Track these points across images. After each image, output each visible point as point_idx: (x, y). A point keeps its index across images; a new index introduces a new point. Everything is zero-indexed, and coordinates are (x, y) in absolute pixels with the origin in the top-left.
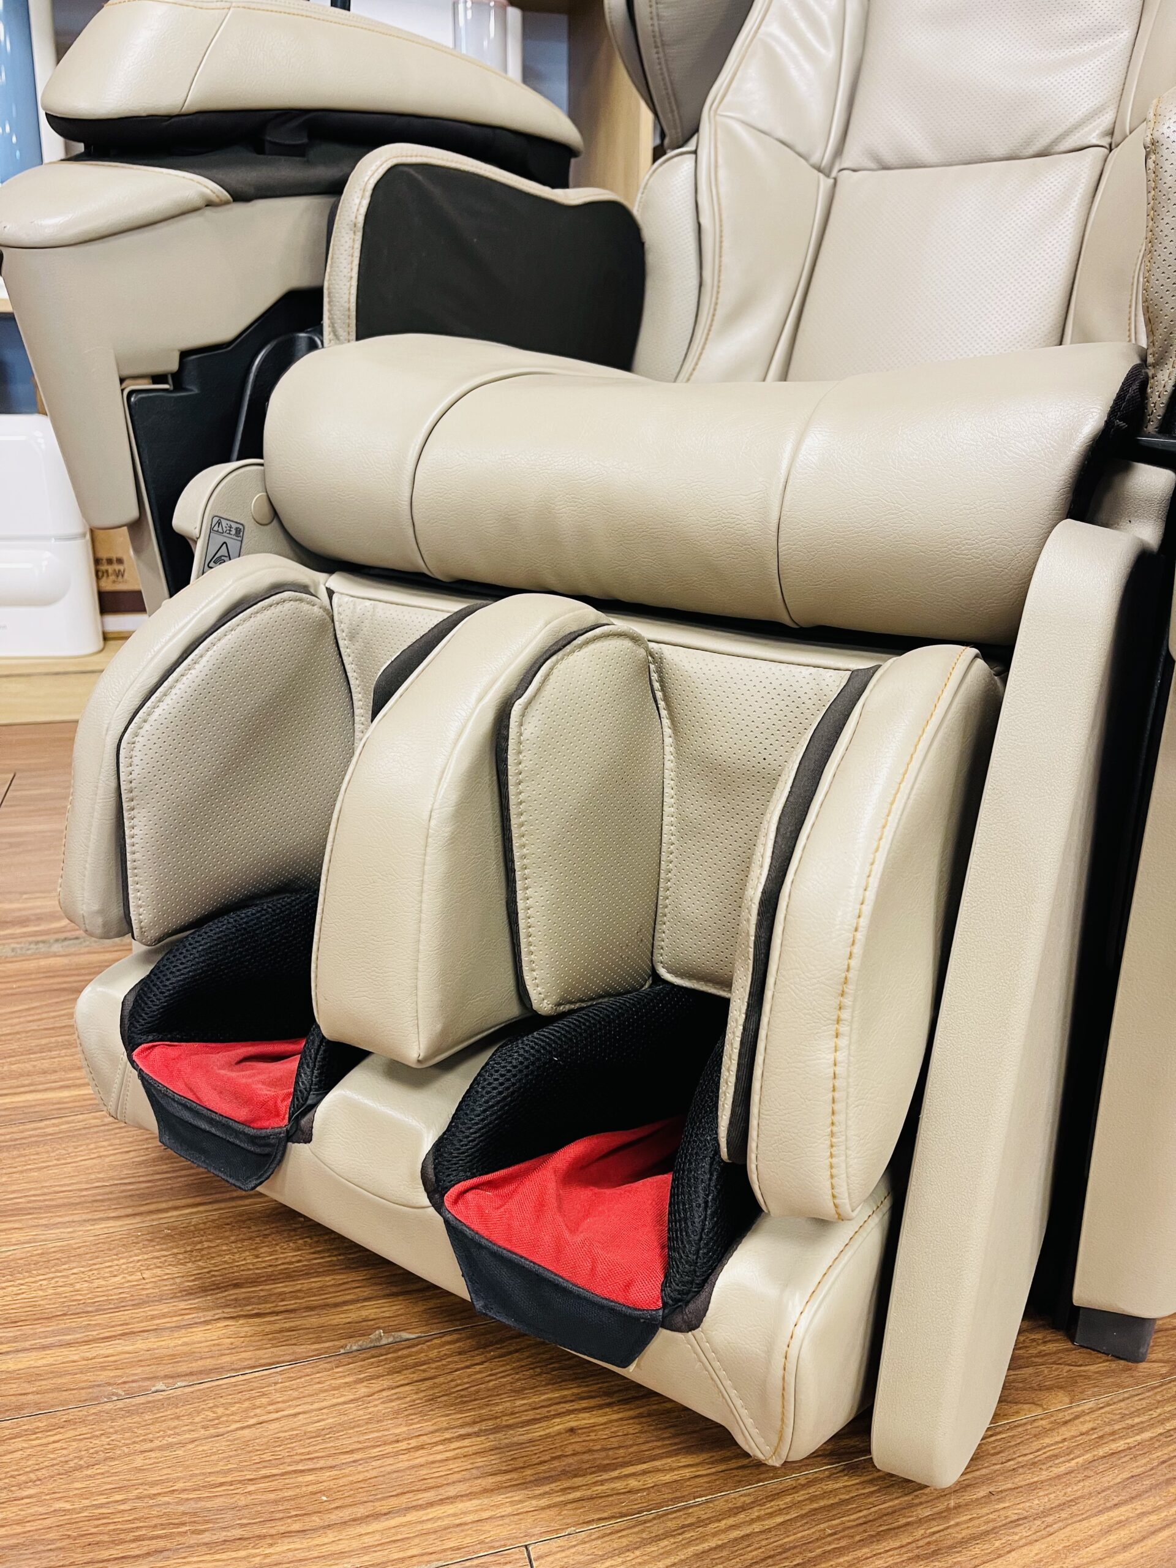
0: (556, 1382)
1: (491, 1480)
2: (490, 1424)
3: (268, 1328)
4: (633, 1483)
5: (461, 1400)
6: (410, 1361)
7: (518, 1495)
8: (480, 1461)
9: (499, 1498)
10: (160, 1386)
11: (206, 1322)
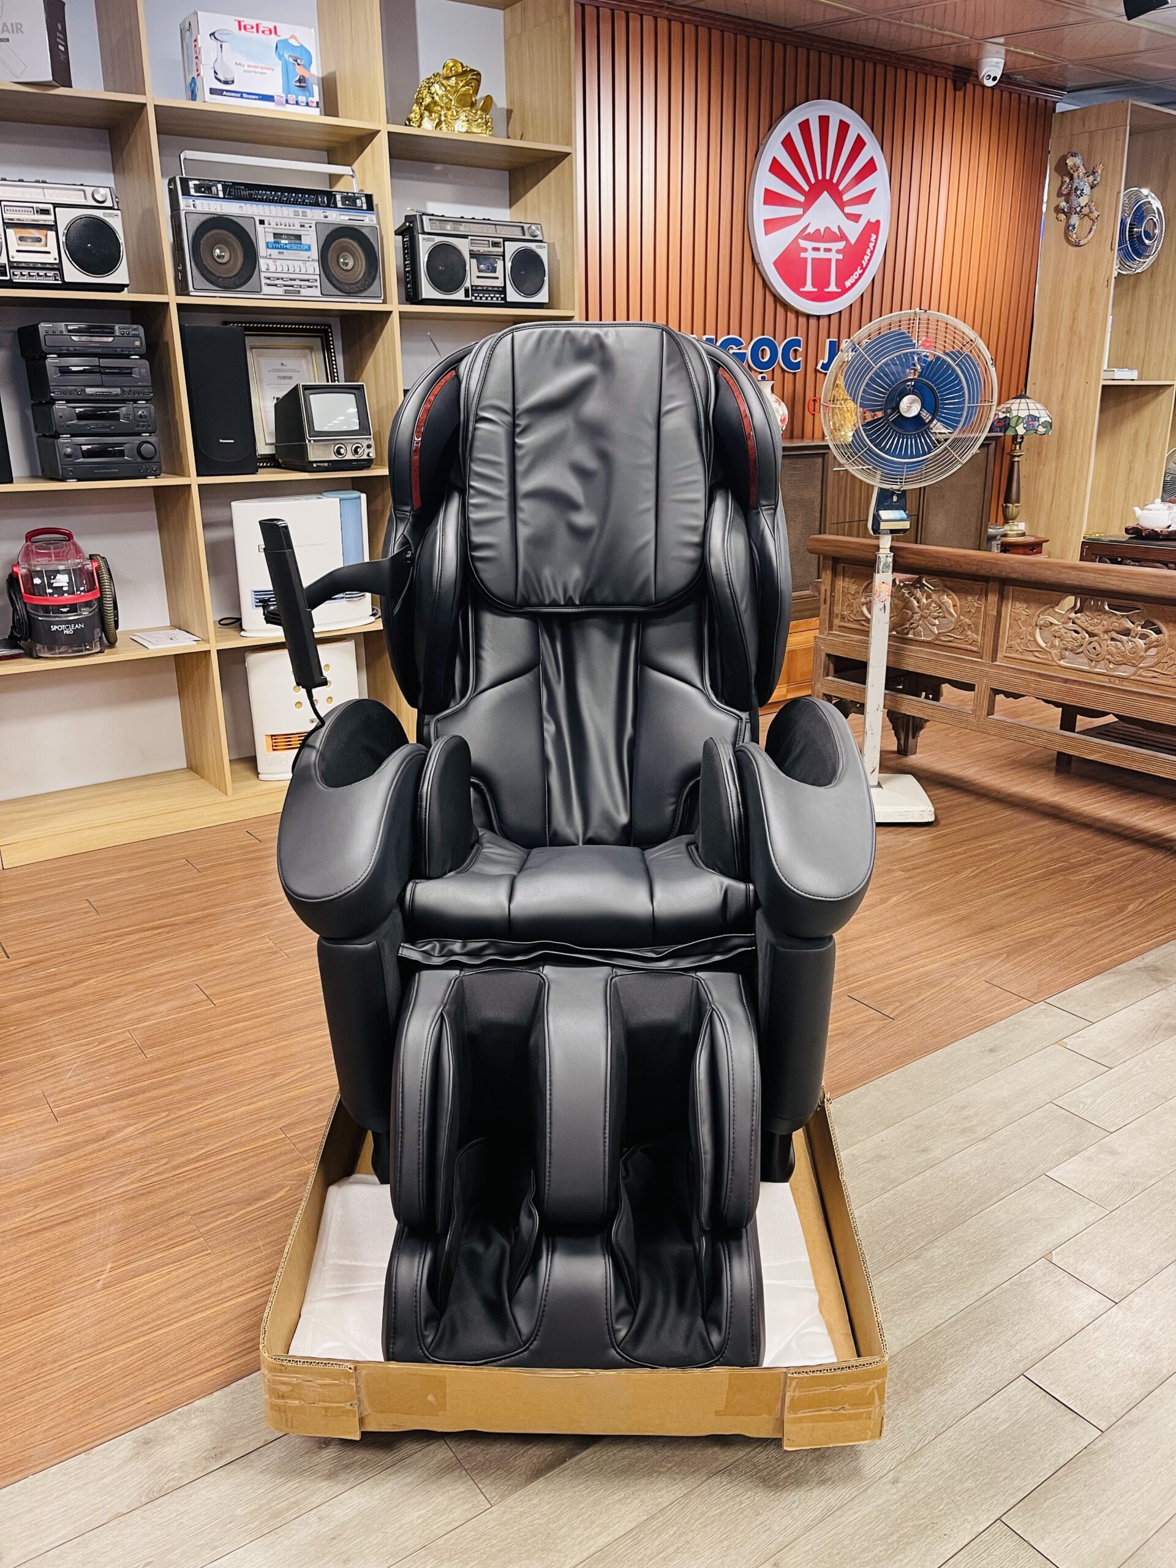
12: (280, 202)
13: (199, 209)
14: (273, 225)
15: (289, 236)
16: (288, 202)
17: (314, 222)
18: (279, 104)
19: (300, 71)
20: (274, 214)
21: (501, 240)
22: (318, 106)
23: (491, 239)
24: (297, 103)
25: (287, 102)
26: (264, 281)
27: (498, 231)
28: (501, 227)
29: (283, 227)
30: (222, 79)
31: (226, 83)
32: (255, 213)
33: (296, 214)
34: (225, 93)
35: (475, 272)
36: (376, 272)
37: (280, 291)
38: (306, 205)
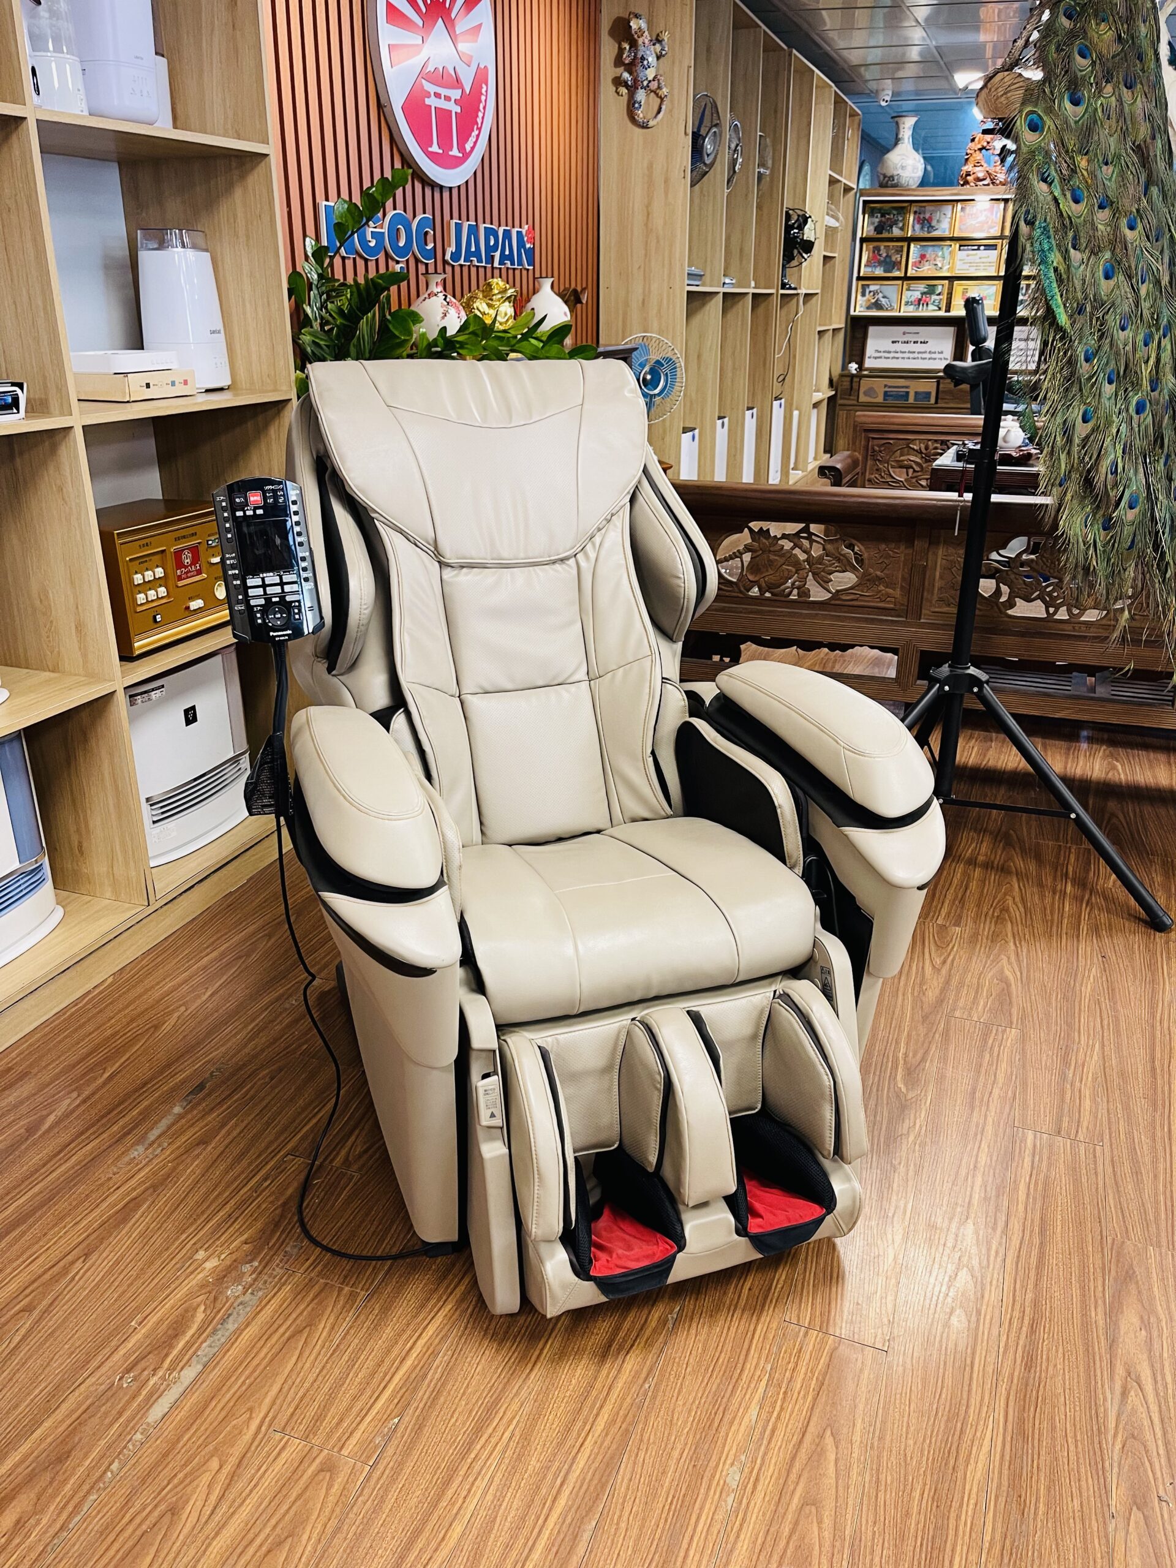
0: (728, 1283)
1: (754, 1317)
2: (732, 1308)
3: (642, 1344)
4: (779, 1286)
5: (716, 1309)
6: (690, 1314)
7: (765, 1313)
8: (745, 1316)
9: (763, 1319)
10: (647, 1386)
11: (623, 1362)
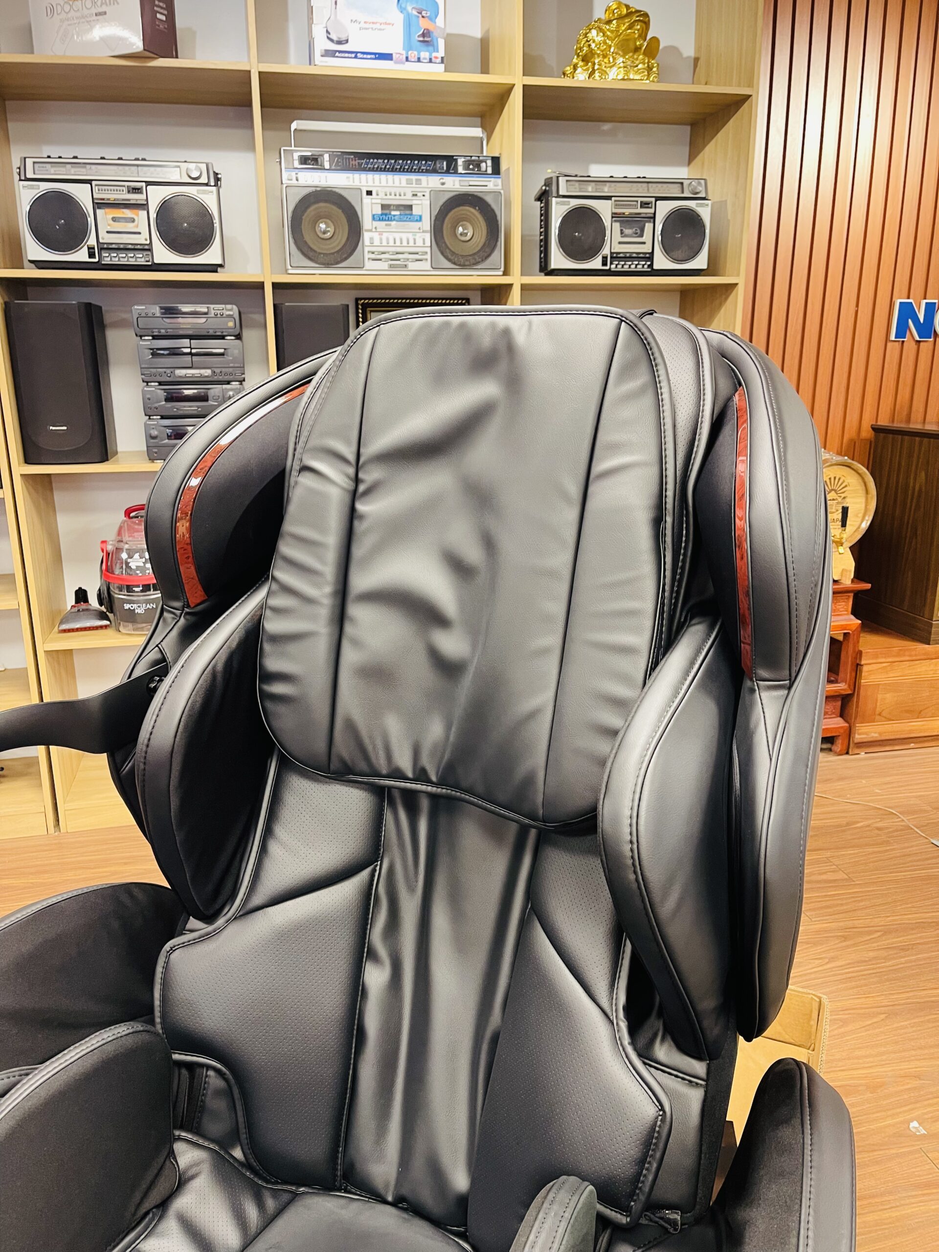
12: (393, 170)
13: (302, 182)
14: (382, 195)
15: (398, 207)
16: (402, 170)
17: (428, 191)
18: (400, 62)
19: (424, 24)
20: (384, 183)
21: (653, 200)
22: (442, 62)
23: (640, 200)
24: (419, 60)
25: (407, 59)
26: (367, 256)
27: (651, 190)
28: (654, 185)
29: (393, 197)
30: (335, 38)
31: (339, 42)
32: (364, 183)
33: (409, 182)
34: (337, 54)
35: (617, 237)
36: (497, 241)
37: (384, 265)
38: (422, 172)
